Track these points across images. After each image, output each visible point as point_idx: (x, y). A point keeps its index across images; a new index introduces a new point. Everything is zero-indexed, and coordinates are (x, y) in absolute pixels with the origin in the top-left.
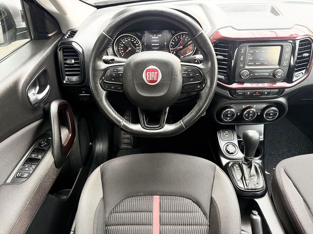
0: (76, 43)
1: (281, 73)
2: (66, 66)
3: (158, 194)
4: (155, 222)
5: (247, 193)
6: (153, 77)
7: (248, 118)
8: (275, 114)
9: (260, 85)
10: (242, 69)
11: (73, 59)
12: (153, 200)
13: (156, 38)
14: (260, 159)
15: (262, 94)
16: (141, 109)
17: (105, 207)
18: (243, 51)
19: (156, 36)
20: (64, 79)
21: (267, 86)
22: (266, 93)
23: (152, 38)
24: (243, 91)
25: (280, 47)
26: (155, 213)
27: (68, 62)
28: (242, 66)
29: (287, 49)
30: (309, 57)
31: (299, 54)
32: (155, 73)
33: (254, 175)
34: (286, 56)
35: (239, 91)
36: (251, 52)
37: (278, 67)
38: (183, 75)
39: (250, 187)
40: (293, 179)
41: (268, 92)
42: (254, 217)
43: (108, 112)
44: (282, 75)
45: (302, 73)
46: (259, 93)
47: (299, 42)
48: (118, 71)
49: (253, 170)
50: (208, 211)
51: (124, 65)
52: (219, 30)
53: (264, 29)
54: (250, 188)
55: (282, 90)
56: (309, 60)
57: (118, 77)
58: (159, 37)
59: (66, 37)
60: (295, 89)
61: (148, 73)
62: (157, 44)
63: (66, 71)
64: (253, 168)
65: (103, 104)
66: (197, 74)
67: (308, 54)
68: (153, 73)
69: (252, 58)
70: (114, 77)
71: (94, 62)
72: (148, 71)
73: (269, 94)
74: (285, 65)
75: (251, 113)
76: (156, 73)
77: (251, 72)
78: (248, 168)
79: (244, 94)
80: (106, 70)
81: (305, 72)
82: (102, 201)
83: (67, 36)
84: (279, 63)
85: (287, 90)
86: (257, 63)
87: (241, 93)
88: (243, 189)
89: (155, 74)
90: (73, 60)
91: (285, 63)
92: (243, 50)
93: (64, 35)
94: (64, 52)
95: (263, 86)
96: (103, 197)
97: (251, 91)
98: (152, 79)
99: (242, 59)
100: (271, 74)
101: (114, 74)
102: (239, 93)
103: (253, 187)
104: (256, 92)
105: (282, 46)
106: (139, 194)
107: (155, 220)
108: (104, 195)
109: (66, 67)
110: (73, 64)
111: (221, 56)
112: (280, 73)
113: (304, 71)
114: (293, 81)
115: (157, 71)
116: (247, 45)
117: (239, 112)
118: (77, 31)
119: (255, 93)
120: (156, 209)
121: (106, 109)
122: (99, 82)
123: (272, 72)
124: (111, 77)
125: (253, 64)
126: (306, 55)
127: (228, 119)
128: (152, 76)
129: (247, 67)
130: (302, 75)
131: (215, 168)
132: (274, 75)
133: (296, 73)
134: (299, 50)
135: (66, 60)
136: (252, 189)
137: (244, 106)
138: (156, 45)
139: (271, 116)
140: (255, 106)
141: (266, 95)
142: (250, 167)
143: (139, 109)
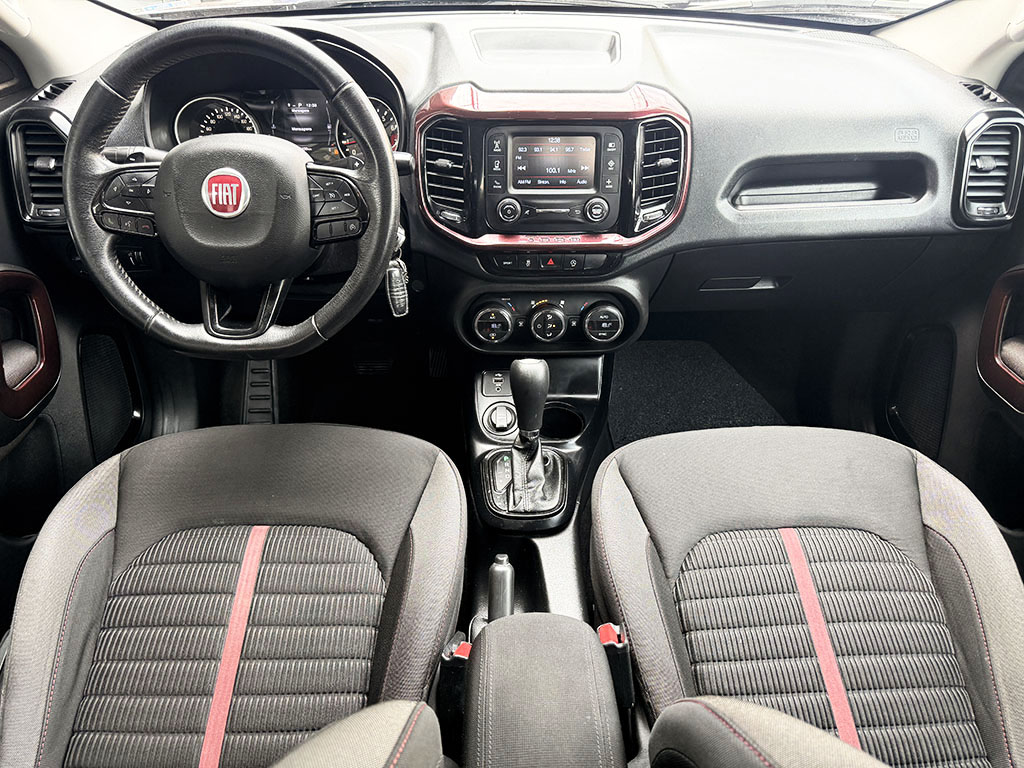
0: (61, 113)
1: (600, 208)
2: (32, 175)
3: (269, 521)
4: (243, 587)
5: (513, 521)
6: (227, 196)
7: (543, 332)
8: (615, 326)
10: (500, 196)
11: (53, 157)
12: (248, 536)
13: (303, 111)
14: (578, 443)
15: (564, 265)
16: (207, 285)
17: (115, 549)
18: (497, 146)
19: (304, 106)
20: (26, 212)
22: (573, 264)
23: (293, 110)
24: (515, 256)
25: (592, 140)
26: (248, 564)
27: (39, 164)
28: (500, 187)
29: (611, 145)
30: (676, 167)
31: (647, 160)
32: (232, 185)
33: (536, 478)
34: (611, 164)
36: (520, 150)
37: (593, 191)
38: (310, 196)
39: (521, 507)
40: (635, 488)
41: (578, 261)
42: (497, 568)
43: (114, 288)
45: (663, 210)
46: (556, 262)
48: (141, 181)
49: (537, 467)
50: (390, 559)
51: (157, 167)
53: (542, 92)
54: (522, 509)
55: (616, 256)
56: (676, 175)
57: (140, 196)
58: (311, 109)
59: (36, 98)
61: (214, 185)
62: (307, 129)
63: (34, 190)
64: (538, 459)
65: (100, 267)
66: (346, 195)
67: (672, 160)
69: (524, 168)
70: (130, 197)
71: (79, 155)
72: (214, 180)
73: (581, 265)
74: (612, 187)
75: (550, 322)
76: (235, 186)
77: (526, 204)
78: (528, 461)
79: (518, 266)
80: (110, 177)
81: (670, 209)
82: (110, 537)
83: (42, 94)
84: (597, 183)
85: (628, 257)
86: (540, 182)
87: (509, 263)
88: (504, 513)
89: (232, 188)
90: (53, 160)
91: (609, 182)
92: (497, 144)
93: (35, 91)
94: (25, 138)
96: (115, 528)
98: (225, 203)
99: (496, 168)
100: (577, 212)
101: (132, 188)
102: (504, 263)
103: (530, 507)
104: (549, 259)
105: (597, 136)
106: (215, 522)
107: (244, 583)
108: (120, 523)
109: (32, 180)
110: (50, 171)
111: (448, 161)
113: (664, 207)
114: (636, 230)
115: (237, 180)
116: (505, 130)
117: (521, 319)
118: (70, 84)
119: (545, 262)
120: (253, 555)
121: (109, 280)
122: (90, 210)
123: (578, 204)
124: (121, 198)
125: (529, 182)
126: (667, 162)
127: (493, 335)
128: (224, 193)
129: (512, 191)
130: (664, 217)
131: (436, 457)
132: (585, 215)
133: (645, 211)
134: (647, 148)
135: (33, 158)
136: (526, 512)
137: (533, 303)
138: (304, 130)
139: (606, 329)
140: (562, 302)
142: (531, 459)
143: (203, 285)
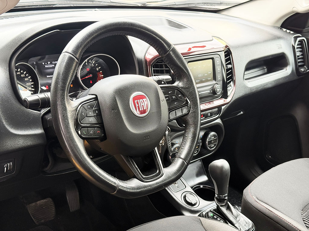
6: (143, 105)
8: (216, 141)
13: (51, 66)
15: (206, 116)
16: (127, 156)
19: (51, 63)
23: (46, 66)
29: (218, 61)
30: (231, 68)
32: (143, 99)
34: (219, 69)
37: (214, 82)
45: (231, 86)
47: (224, 53)
48: (92, 107)
55: (220, 108)
61: (136, 101)
66: (179, 96)
67: (231, 65)
68: (142, 100)
73: (211, 115)
74: (220, 79)
81: (233, 85)
89: (143, 101)
91: (219, 77)
98: (142, 109)
100: (212, 91)
105: (212, 59)
112: (219, 88)
123: (211, 88)
130: (232, 89)
139: (213, 143)
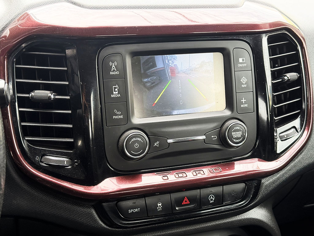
1: (240, 131)
9: (190, 175)
10: (123, 128)
15: (202, 202)
21: (212, 175)
22: (212, 199)
24: (141, 202)
28: (121, 117)
34: (244, 80)
35: (130, 203)
37: (228, 113)
41: (216, 196)
44: (243, 136)
45: (294, 127)
46: (192, 200)
52: (30, 12)
55: (255, 183)
60: (287, 176)
67: (295, 74)
73: (220, 200)
77: (155, 135)
79: (146, 211)
81: (301, 125)
84: (230, 103)
85: (267, 183)
87: (136, 210)
91: (243, 101)
95: (200, 176)
97: (167, 197)
99: (115, 94)
100: (215, 137)
102: (130, 211)
104: (184, 198)
105: (225, 52)
111: (48, 92)
112: (238, 130)
113: (297, 123)
114: (278, 152)
116: (125, 50)
119: (179, 202)
123: (214, 129)
126: (291, 76)
130: (297, 135)
132: (223, 140)
133: (280, 130)
141: (215, 205)
